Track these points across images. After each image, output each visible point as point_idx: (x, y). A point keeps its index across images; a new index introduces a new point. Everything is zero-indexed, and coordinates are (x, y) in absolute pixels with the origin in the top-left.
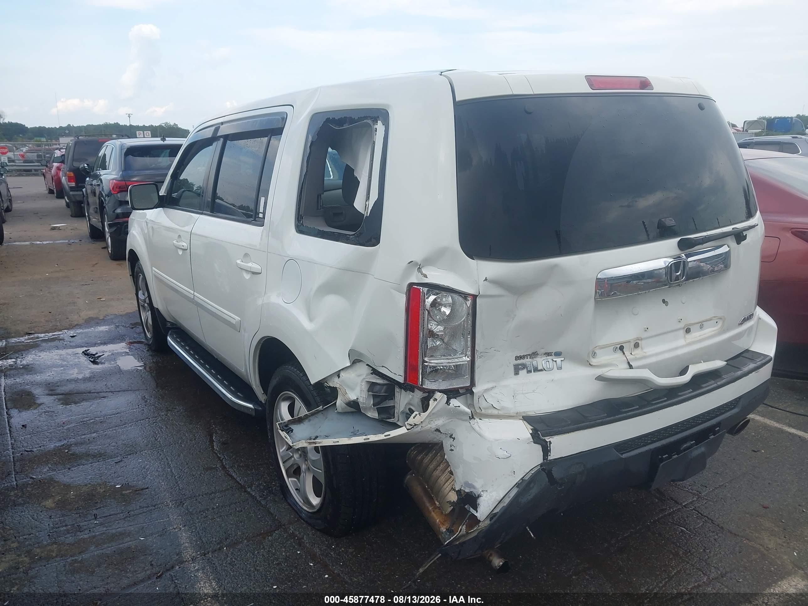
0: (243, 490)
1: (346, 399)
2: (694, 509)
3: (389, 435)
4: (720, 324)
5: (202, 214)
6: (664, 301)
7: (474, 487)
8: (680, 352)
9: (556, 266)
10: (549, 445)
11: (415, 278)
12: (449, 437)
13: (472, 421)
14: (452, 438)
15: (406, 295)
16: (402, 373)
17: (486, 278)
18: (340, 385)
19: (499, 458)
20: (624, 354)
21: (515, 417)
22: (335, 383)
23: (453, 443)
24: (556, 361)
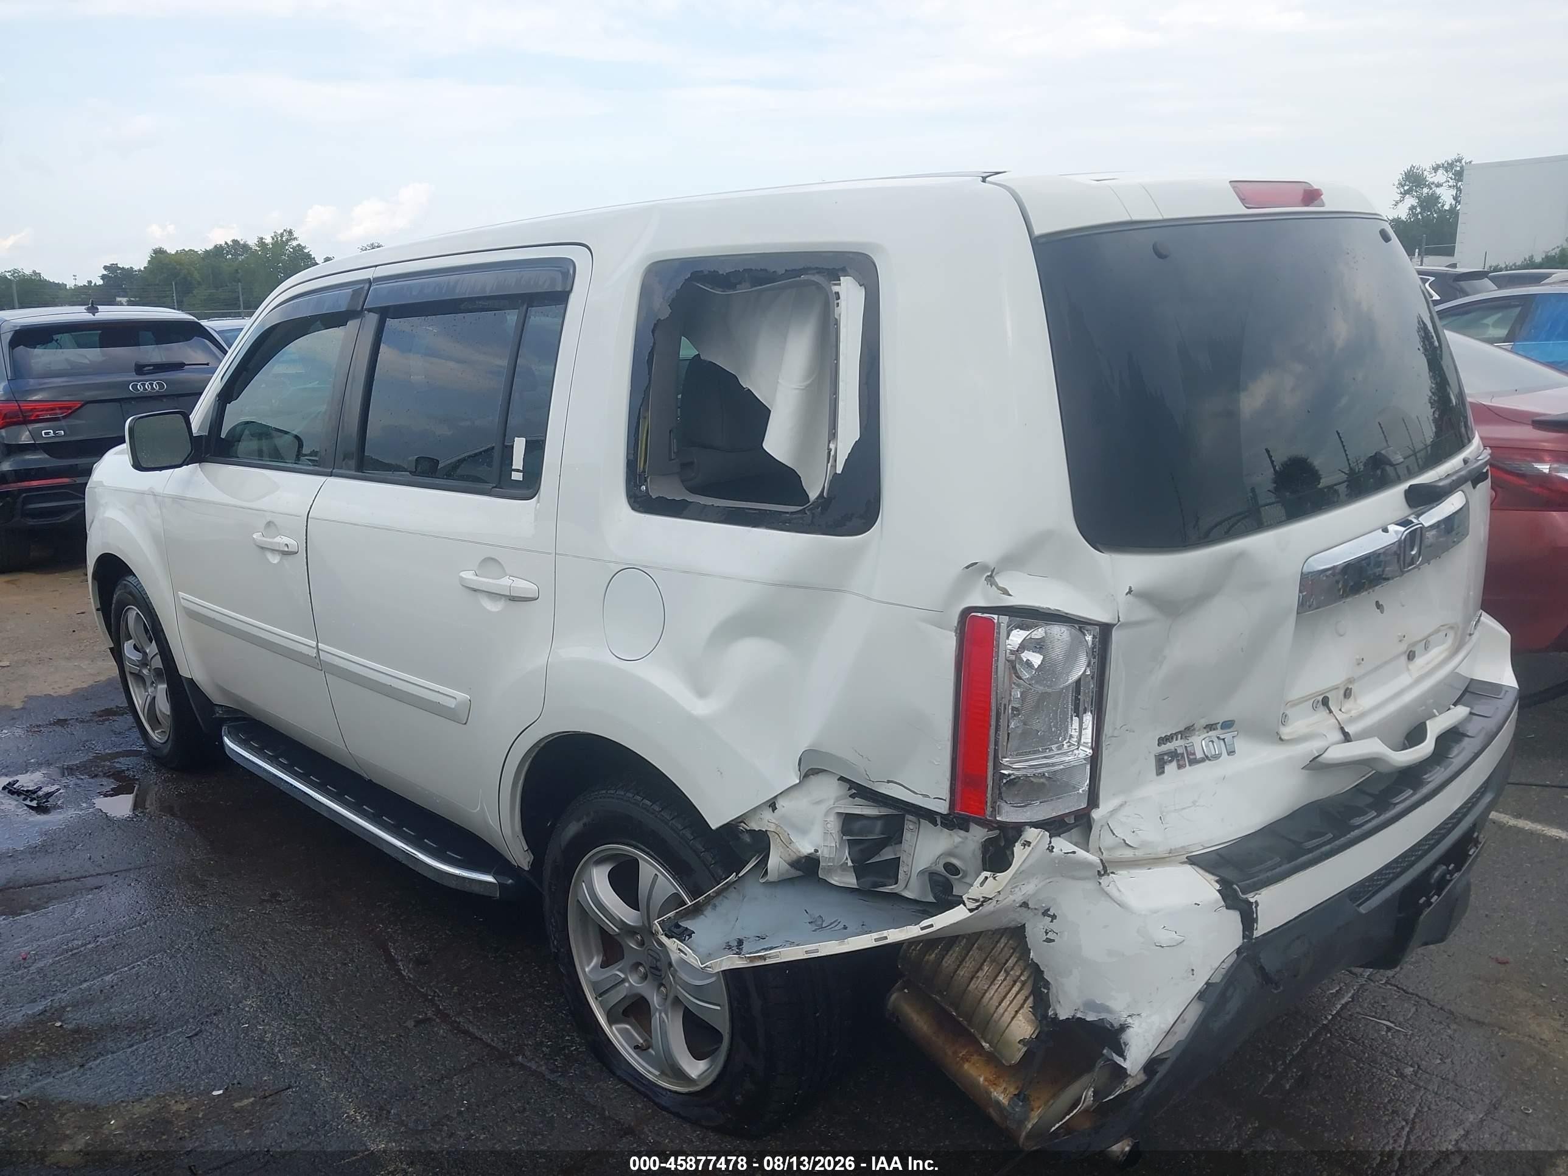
0: (508, 1062)
1: (792, 854)
2: (1387, 983)
3: (932, 926)
4: (1451, 635)
5: (331, 476)
6: (1379, 606)
7: (1108, 1010)
8: (1408, 698)
9: (1241, 555)
10: (1254, 909)
11: (979, 597)
12: (1040, 913)
13: (1104, 881)
14: (1049, 916)
15: (956, 633)
16: (945, 794)
17: (1130, 588)
18: (777, 826)
19: (1163, 947)
20: (1331, 712)
21: (1168, 859)
22: (765, 822)
23: (1054, 926)
24: (1224, 739)
